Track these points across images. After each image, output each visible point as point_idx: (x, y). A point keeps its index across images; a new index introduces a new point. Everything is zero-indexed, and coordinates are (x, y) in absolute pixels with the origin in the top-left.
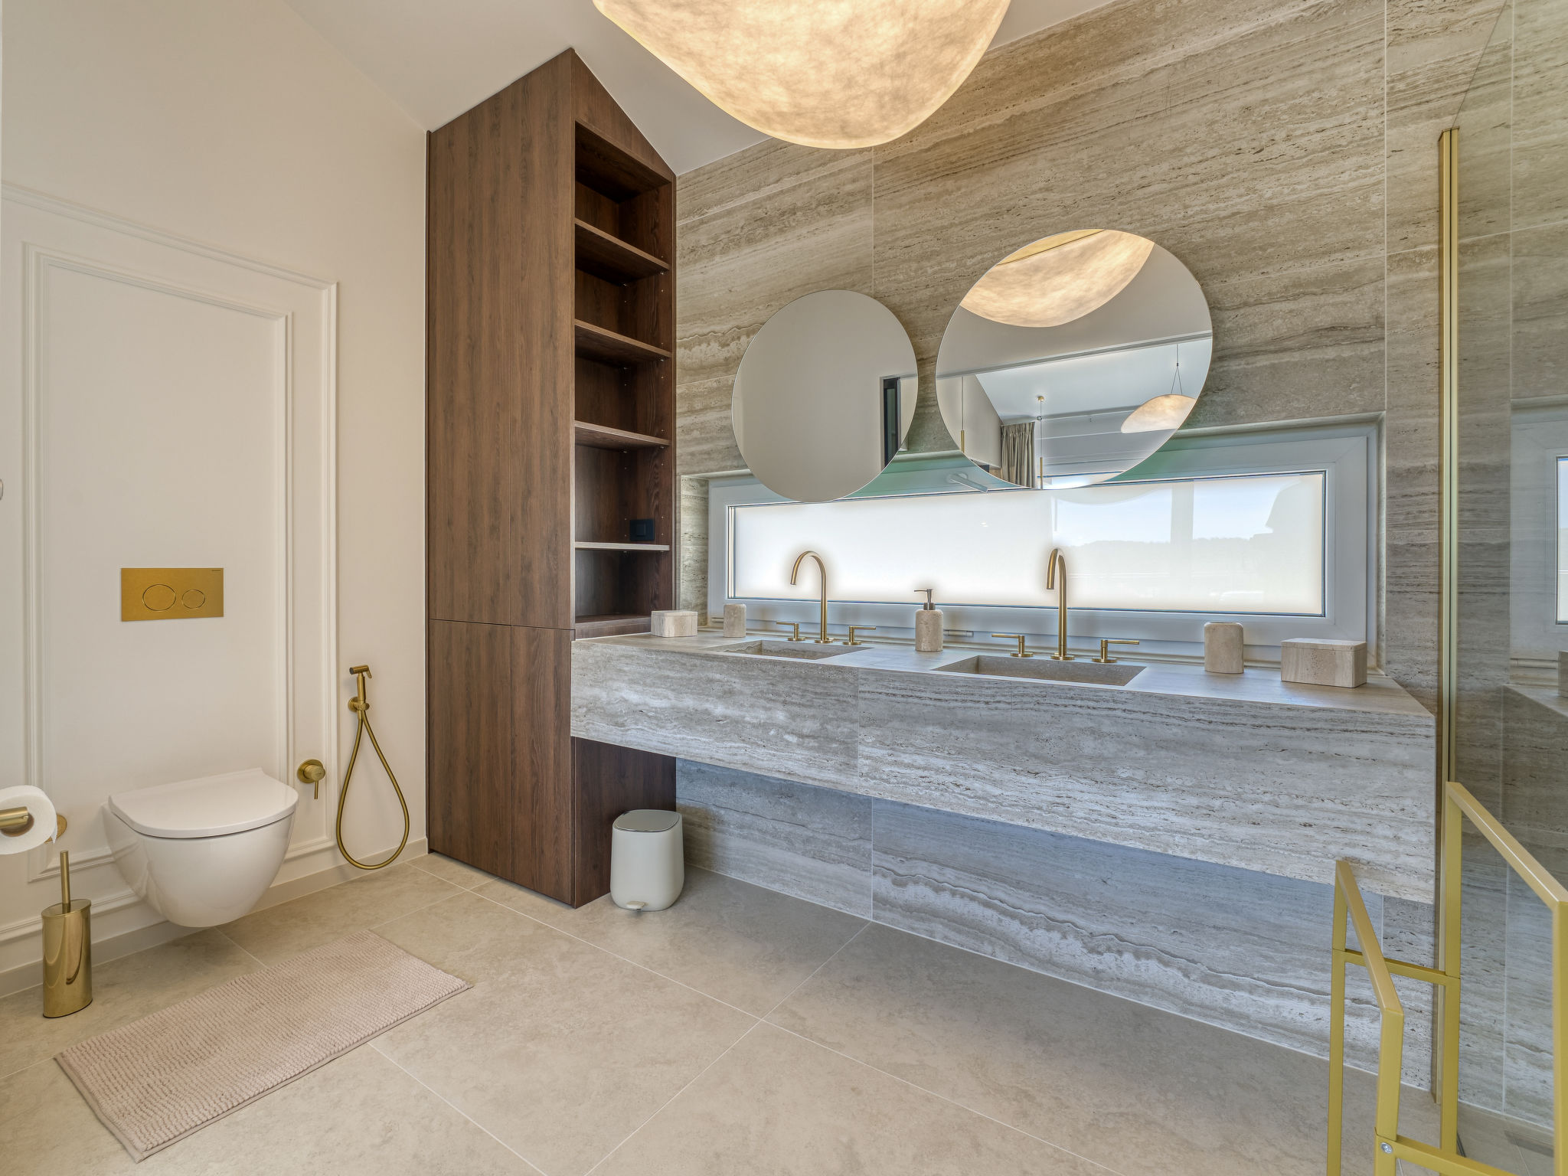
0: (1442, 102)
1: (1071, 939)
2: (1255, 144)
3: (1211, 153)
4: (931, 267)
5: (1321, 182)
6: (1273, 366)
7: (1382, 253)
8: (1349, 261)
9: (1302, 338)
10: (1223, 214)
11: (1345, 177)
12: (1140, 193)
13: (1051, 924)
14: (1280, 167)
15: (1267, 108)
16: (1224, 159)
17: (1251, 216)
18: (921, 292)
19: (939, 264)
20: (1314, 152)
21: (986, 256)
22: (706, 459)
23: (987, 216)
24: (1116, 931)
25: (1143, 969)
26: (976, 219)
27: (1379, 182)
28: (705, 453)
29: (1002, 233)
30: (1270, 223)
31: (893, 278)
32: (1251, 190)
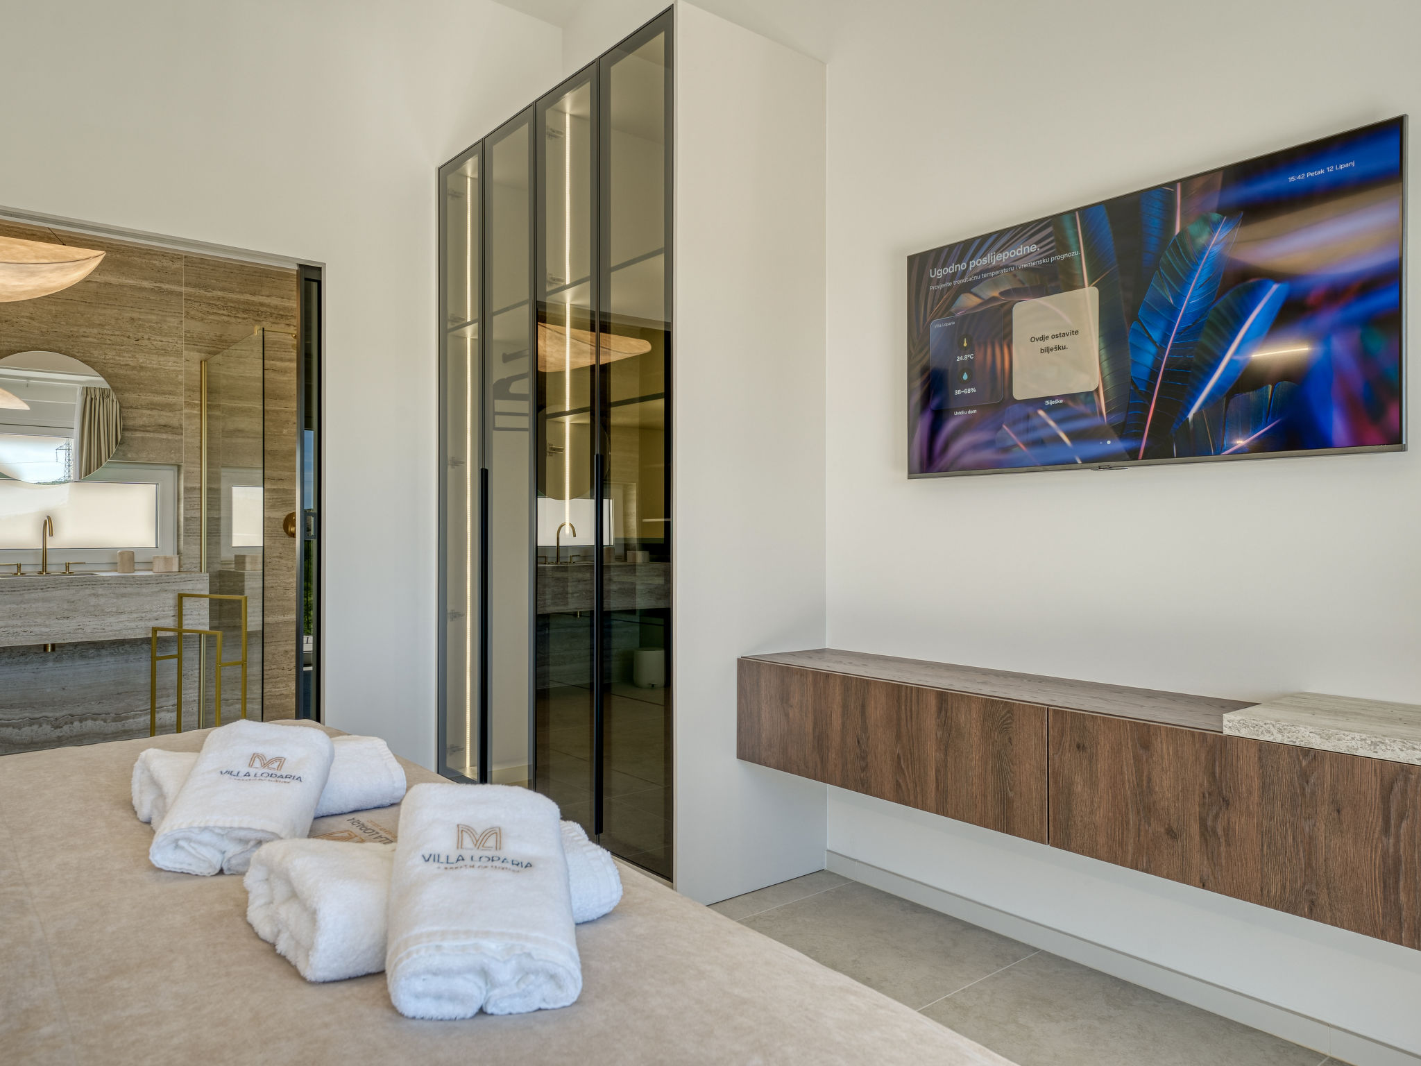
0: (200, 347)
1: (44, 726)
2: (135, 336)
3: (117, 333)
5: (162, 363)
6: (142, 437)
7: (182, 400)
8: (171, 399)
9: (154, 428)
10: (122, 363)
11: (170, 364)
12: (83, 339)
13: (32, 722)
14: (146, 350)
15: (140, 322)
16: (122, 338)
17: (134, 368)
20: (159, 349)
24: (70, 712)
25: (84, 726)
27: (181, 371)
30: (142, 374)
32: (134, 357)
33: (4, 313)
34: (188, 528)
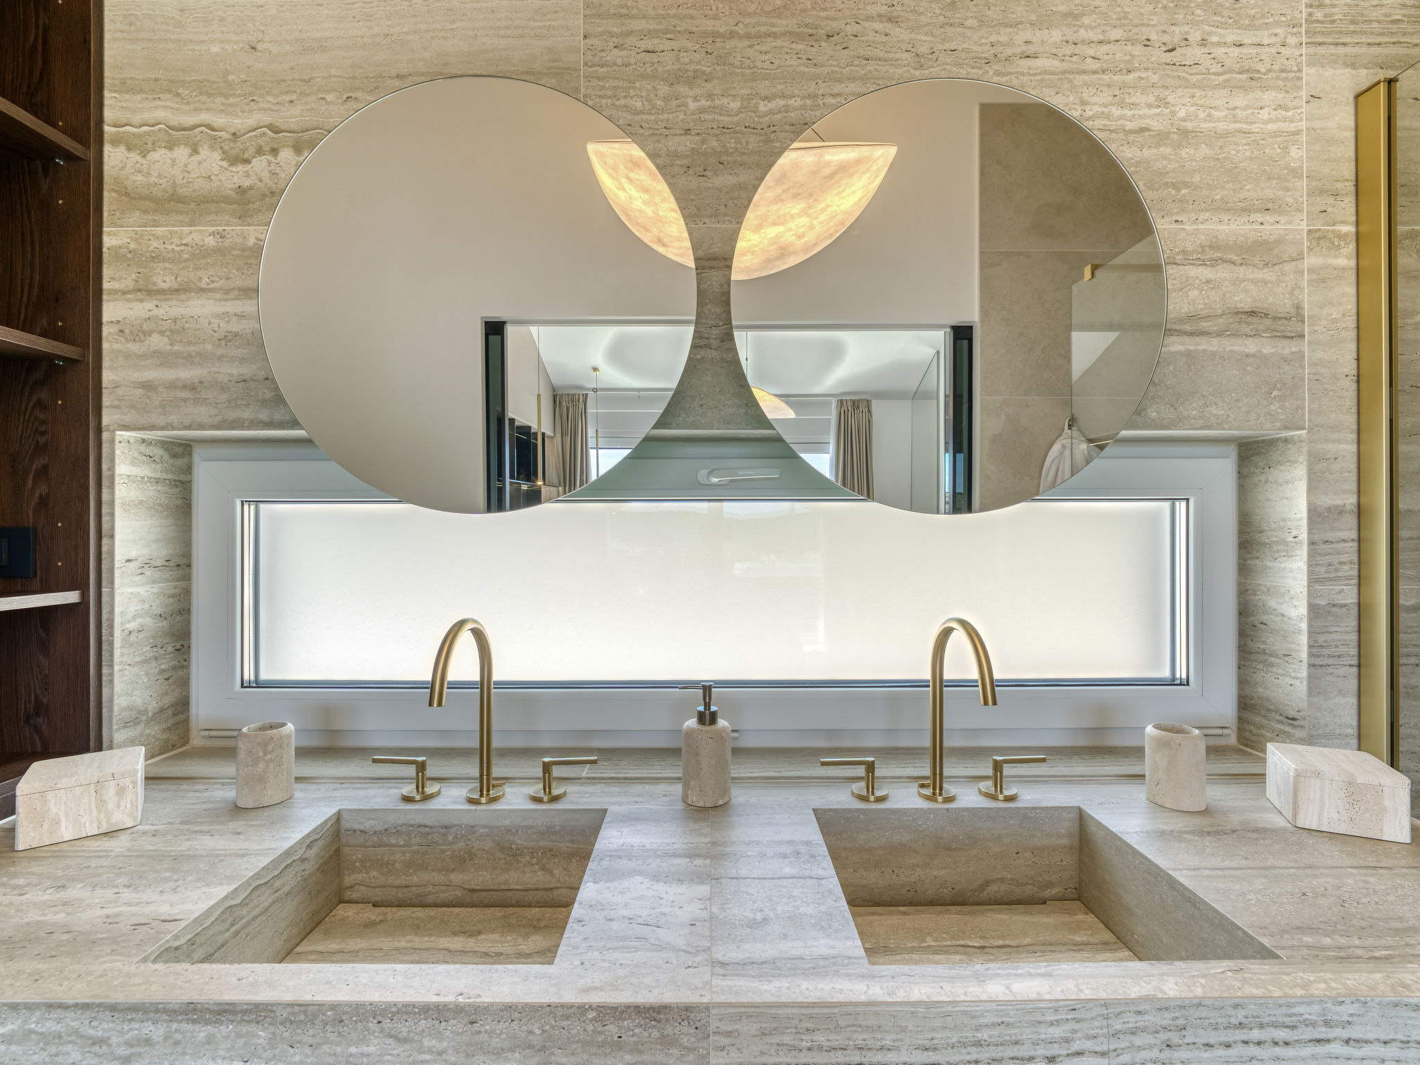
0: (1357, 50)
2: (1166, 38)
3: (1115, 34)
4: (695, 99)
5: (1241, 114)
6: (1189, 354)
7: (1301, 225)
8: (1270, 227)
9: (1221, 321)
10: (1130, 126)
11: (1264, 114)
12: (1024, 63)
14: (1194, 79)
16: (1129, 48)
17: (1163, 137)
18: (676, 139)
19: (710, 96)
20: (1231, 71)
21: (791, 102)
22: (185, 401)
23: (794, 36)
26: (774, 35)
27: (1299, 132)
28: (184, 387)
29: (819, 70)
30: (1186, 153)
31: (622, 102)
32: (1162, 102)
33: (823, 14)
34: (1321, 639)
